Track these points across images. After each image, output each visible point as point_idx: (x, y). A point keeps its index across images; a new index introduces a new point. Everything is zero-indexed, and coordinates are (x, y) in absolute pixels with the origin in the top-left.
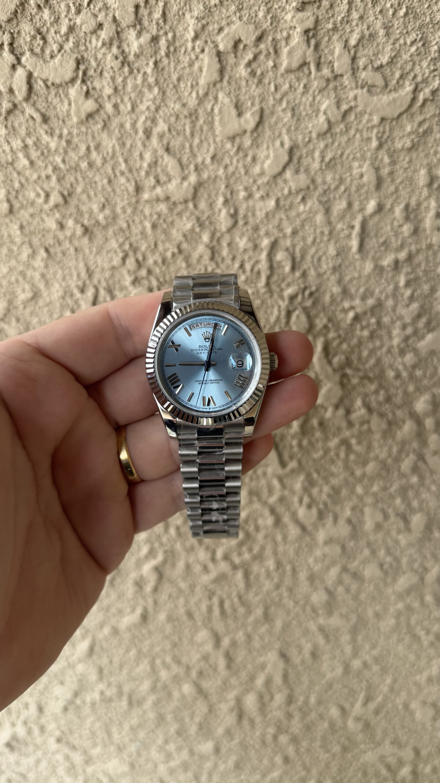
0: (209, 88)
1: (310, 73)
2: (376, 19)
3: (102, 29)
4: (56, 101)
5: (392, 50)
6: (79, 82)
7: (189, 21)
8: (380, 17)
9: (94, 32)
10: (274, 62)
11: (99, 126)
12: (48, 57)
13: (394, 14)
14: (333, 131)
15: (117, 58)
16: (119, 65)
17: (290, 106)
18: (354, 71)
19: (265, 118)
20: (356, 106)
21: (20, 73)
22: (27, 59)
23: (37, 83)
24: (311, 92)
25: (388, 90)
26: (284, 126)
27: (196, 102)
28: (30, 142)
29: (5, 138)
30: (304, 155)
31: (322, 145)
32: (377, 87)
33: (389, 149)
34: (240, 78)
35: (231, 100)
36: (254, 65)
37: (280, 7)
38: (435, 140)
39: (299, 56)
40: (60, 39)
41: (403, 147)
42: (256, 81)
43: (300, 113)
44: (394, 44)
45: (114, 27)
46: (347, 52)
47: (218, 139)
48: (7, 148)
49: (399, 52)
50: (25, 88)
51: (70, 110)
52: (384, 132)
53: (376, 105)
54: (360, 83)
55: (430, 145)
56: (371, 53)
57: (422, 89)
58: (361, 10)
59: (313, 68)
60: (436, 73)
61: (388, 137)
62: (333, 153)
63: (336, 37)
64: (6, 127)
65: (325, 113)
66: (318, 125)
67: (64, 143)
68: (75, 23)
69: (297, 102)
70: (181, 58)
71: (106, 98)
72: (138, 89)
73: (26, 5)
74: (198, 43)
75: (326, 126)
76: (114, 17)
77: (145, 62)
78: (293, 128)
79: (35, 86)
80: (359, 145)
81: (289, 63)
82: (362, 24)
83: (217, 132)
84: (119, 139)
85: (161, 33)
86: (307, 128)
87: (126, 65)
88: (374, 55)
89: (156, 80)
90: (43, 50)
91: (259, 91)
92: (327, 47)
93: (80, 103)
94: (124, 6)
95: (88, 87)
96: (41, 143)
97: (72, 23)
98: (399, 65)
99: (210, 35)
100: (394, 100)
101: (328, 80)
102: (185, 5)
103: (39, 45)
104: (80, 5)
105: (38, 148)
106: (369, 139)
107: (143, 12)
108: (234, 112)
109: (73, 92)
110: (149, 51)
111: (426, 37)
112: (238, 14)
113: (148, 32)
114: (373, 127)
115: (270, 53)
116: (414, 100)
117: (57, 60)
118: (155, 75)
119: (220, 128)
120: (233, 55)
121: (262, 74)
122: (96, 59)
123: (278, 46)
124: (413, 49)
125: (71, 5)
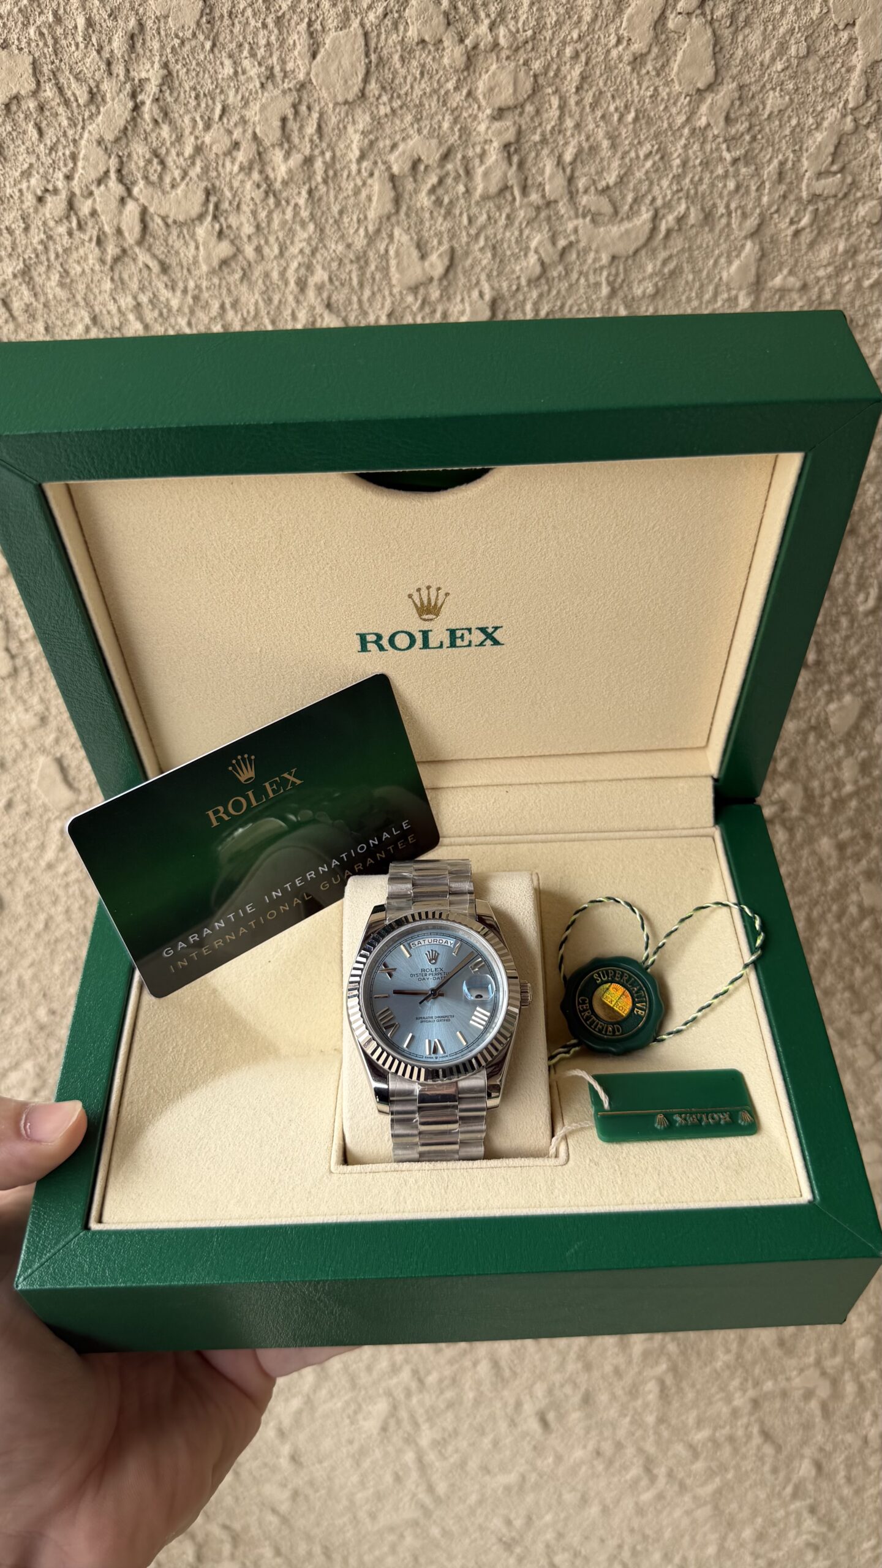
0: (381, 223)
1: (514, 199)
2: (598, 126)
3: (239, 150)
4: (178, 244)
5: (620, 166)
6: (209, 218)
7: (353, 137)
8: (602, 124)
9: (228, 153)
10: (466, 186)
11: (238, 275)
12: (168, 187)
13: (620, 120)
14: (549, 275)
15: (259, 186)
16: (263, 195)
17: (490, 244)
18: (572, 195)
19: (457, 261)
20: (578, 241)
21: (131, 207)
22: (141, 190)
23: (153, 220)
24: (517, 224)
25: (619, 218)
26: (483, 270)
27: (365, 242)
28: (144, 299)
29: (111, 294)
30: (512, 309)
31: (535, 294)
32: (605, 215)
33: (626, 297)
34: (422, 208)
35: (412, 238)
36: (440, 191)
37: (470, 116)
38: (687, 282)
39: (497, 178)
40: (184, 164)
41: (644, 292)
42: (443, 211)
43: (504, 252)
44: (623, 158)
45: (254, 147)
46: (561, 171)
47: (395, 290)
48: (113, 308)
49: (630, 169)
50: (137, 228)
51: (197, 255)
52: (617, 275)
53: (603, 239)
54: (580, 211)
55: (681, 289)
56: (593, 171)
57: (664, 216)
58: (577, 116)
59: (517, 193)
60: (681, 194)
61: (623, 281)
62: (550, 305)
63: (545, 152)
64: (112, 279)
65: (536, 251)
66: (527, 268)
67: (190, 300)
68: (203, 142)
69: (499, 237)
70: (344, 184)
71: (245, 239)
72: (288, 226)
73: (139, 120)
74: (365, 164)
75: (538, 270)
76: (255, 134)
77: (296, 191)
78: (495, 273)
79: (151, 225)
80: (585, 293)
81: (486, 188)
82: (580, 133)
83: (394, 281)
84: (264, 293)
85: (317, 152)
86: (513, 272)
87: (271, 195)
88: (597, 173)
89: (311, 214)
90: (161, 178)
91: (447, 225)
92: (534, 165)
93: (211, 246)
94: (267, 120)
95: (221, 225)
96: (158, 300)
97: (199, 142)
98: (631, 185)
99: (380, 154)
100: (627, 232)
101: (538, 209)
102: (347, 115)
103: (155, 171)
104: (209, 118)
105: (154, 306)
106: (598, 285)
107: (293, 126)
108: (415, 254)
109: (201, 232)
110: (300, 177)
111: (665, 148)
112: (416, 126)
113: (299, 151)
114: (602, 268)
115: (460, 176)
116: (654, 230)
117: (180, 191)
118: (310, 206)
119: (397, 276)
120: (411, 179)
121: (451, 202)
122: (231, 188)
123: (471, 166)
124: (649, 164)
125: (198, 119)
